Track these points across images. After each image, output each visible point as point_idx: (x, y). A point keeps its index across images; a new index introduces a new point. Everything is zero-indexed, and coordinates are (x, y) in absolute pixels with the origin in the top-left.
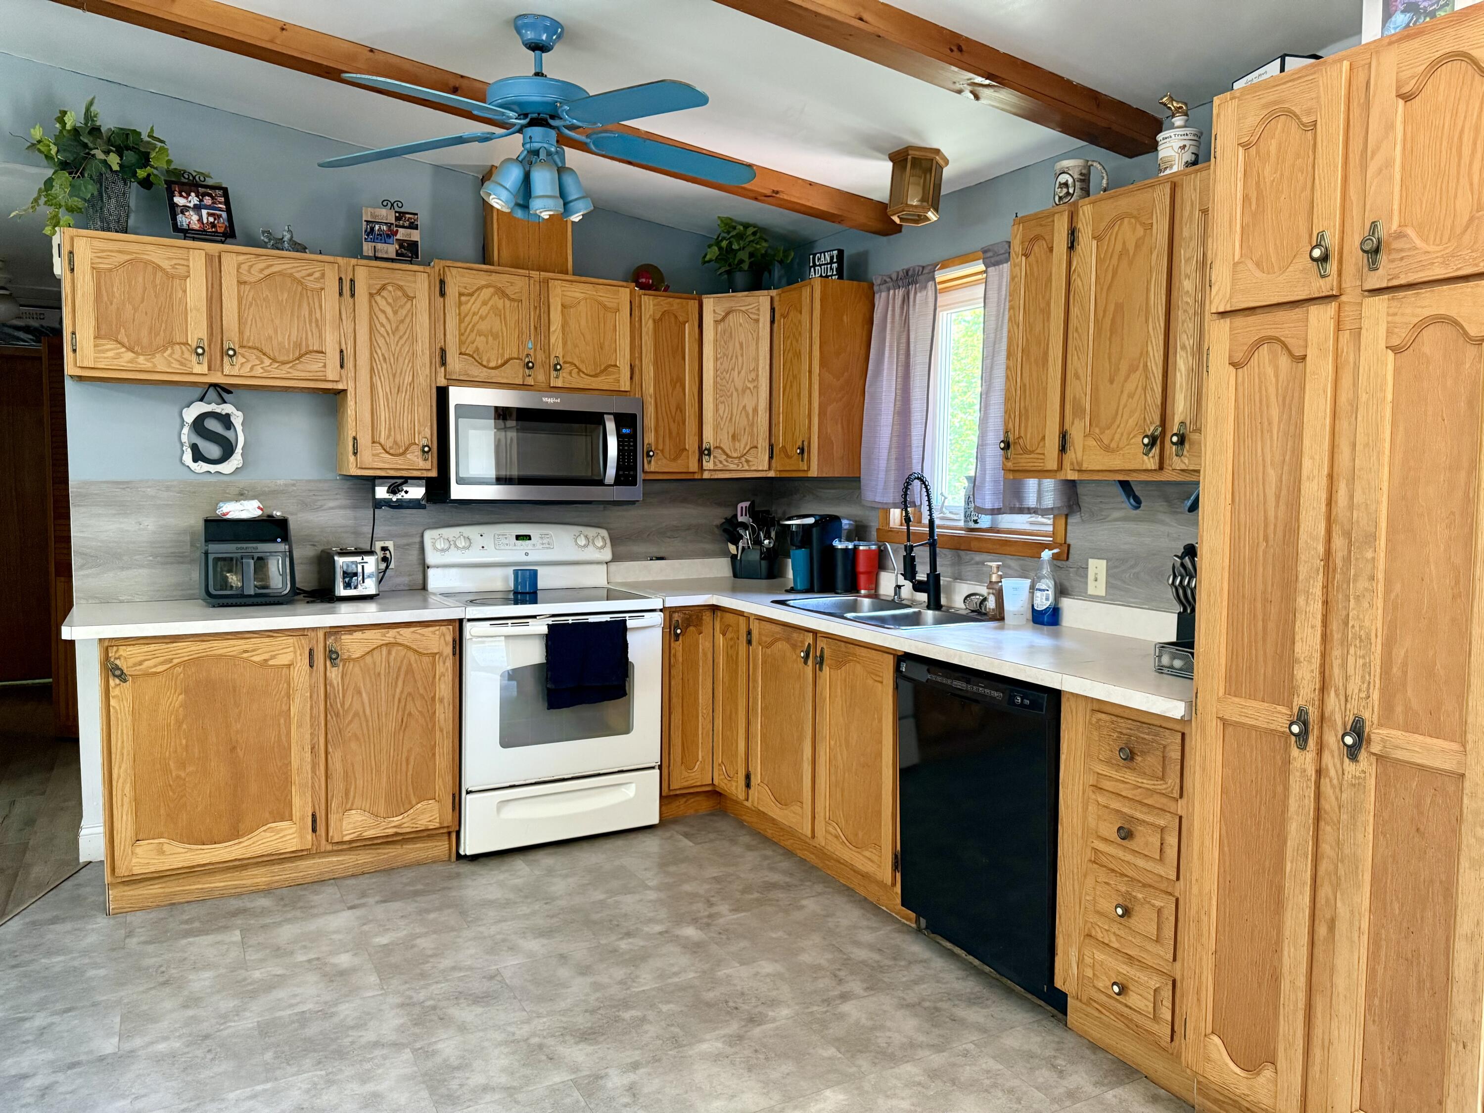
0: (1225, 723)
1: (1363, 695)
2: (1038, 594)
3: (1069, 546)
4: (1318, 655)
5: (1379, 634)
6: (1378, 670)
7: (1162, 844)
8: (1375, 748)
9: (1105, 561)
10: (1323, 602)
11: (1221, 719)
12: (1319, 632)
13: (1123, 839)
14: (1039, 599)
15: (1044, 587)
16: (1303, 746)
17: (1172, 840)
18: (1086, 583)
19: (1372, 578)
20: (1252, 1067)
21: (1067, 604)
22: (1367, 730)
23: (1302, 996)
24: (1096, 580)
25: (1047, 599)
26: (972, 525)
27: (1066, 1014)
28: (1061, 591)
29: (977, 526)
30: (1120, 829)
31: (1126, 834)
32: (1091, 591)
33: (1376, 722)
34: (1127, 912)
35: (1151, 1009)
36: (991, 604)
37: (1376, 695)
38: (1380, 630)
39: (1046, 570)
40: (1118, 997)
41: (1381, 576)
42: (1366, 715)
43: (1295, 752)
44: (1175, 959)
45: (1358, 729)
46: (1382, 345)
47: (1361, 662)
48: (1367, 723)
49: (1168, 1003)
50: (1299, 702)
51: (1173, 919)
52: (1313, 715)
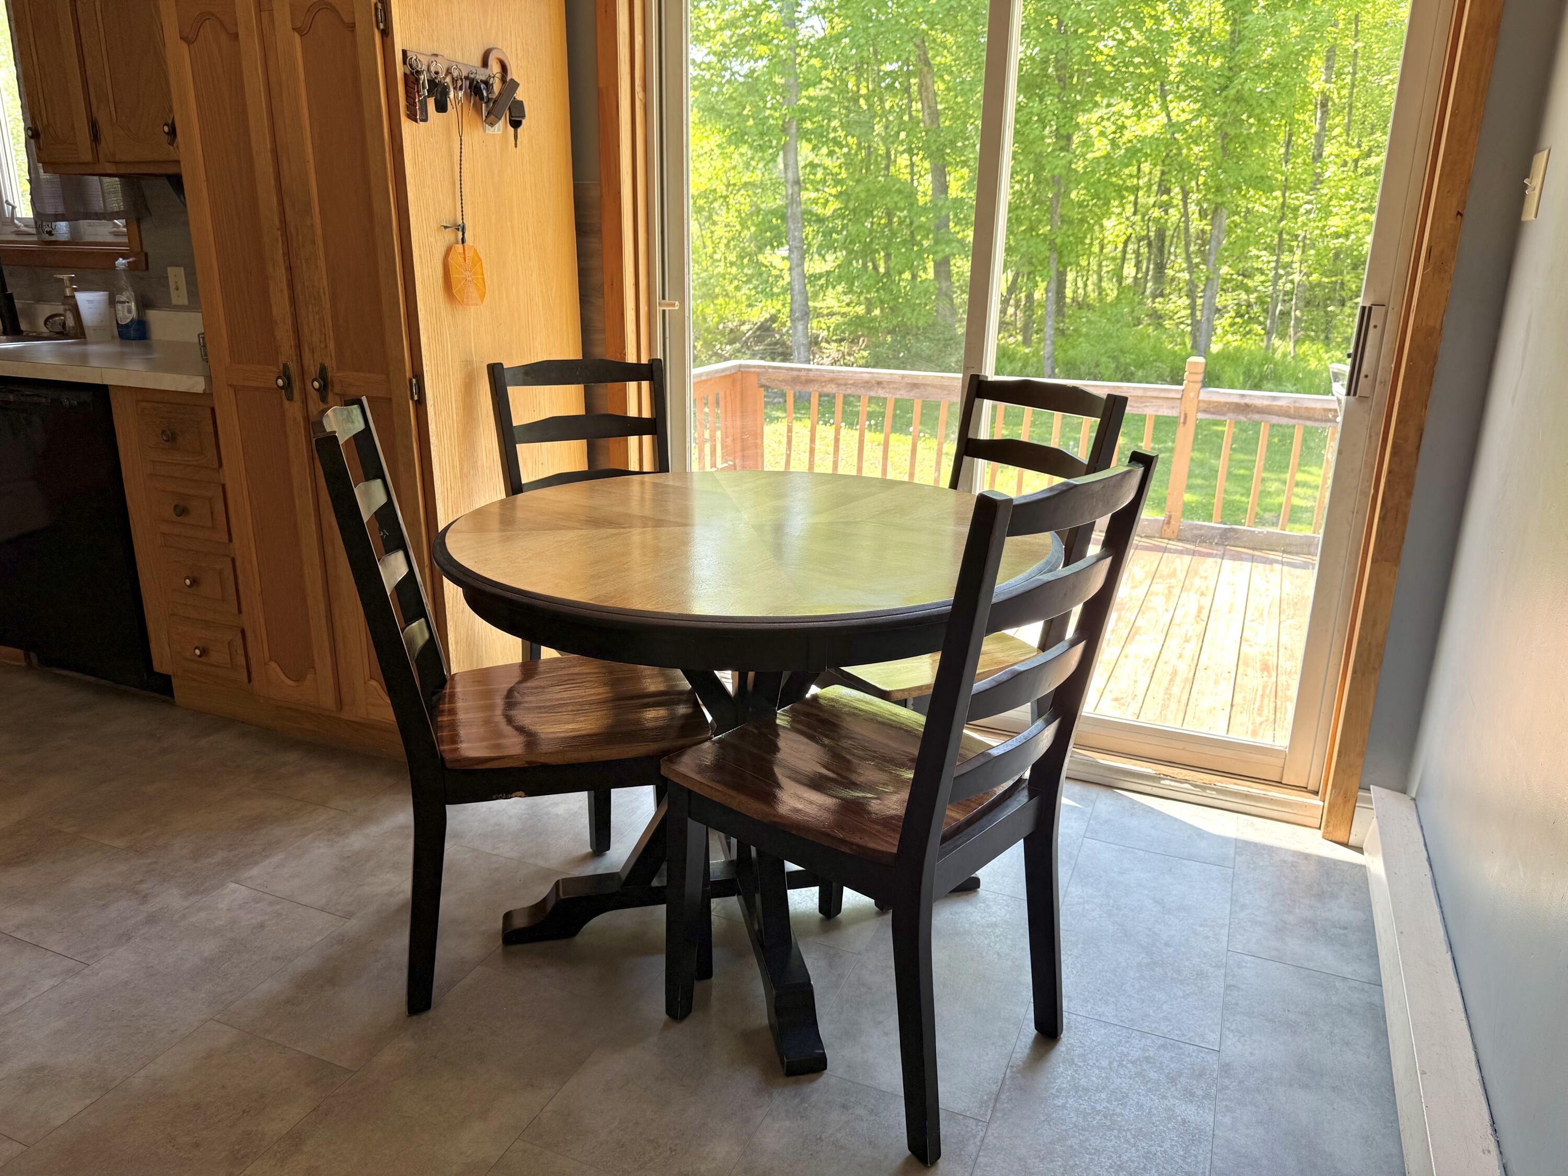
0: (235, 389)
1: (323, 345)
2: (119, 307)
3: (146, 255)
4: (289, 316)
5: (327, 292)
6: (330, 324)
7: (212, 513)
8: (337, 389)
9: (182, 269)
10: (286, 269)
11: (231, 385)
12: (287, 295)
13: (179, 516)
14: (121, 312)
15: (123, 298)
16: (290, 398)
17: (220, 507)
18: (169, 293)
19: (314, 242)
20: (299, 678)
21: (153, 316)
22: (330, 375)
23: (322, 607)
24: (177, 289)
25: (130, 311)
26: (47, 237)
27: (172, 696)
28: (144, 304)
29: (53, 238)
30: (176, 506)
31: (181, 511)
32: (175, 301)
33: (335, 367)
34: (195, 582)
35: (229, 661)
36: (70, 322)
37: (331, 345)
38: (326, 288)
39: (124, 281)
40: (200, 659)
41: (320, 241)
42: (328, 363)
43: (286, 404)
44: (240, 611)
45: (323, 375)
46: (290, 26)
47: (317, 317)
48: (329, 370)
49: (241, 651)
50: (283, 359)
51: (232, 577)
52: (294, 368)
